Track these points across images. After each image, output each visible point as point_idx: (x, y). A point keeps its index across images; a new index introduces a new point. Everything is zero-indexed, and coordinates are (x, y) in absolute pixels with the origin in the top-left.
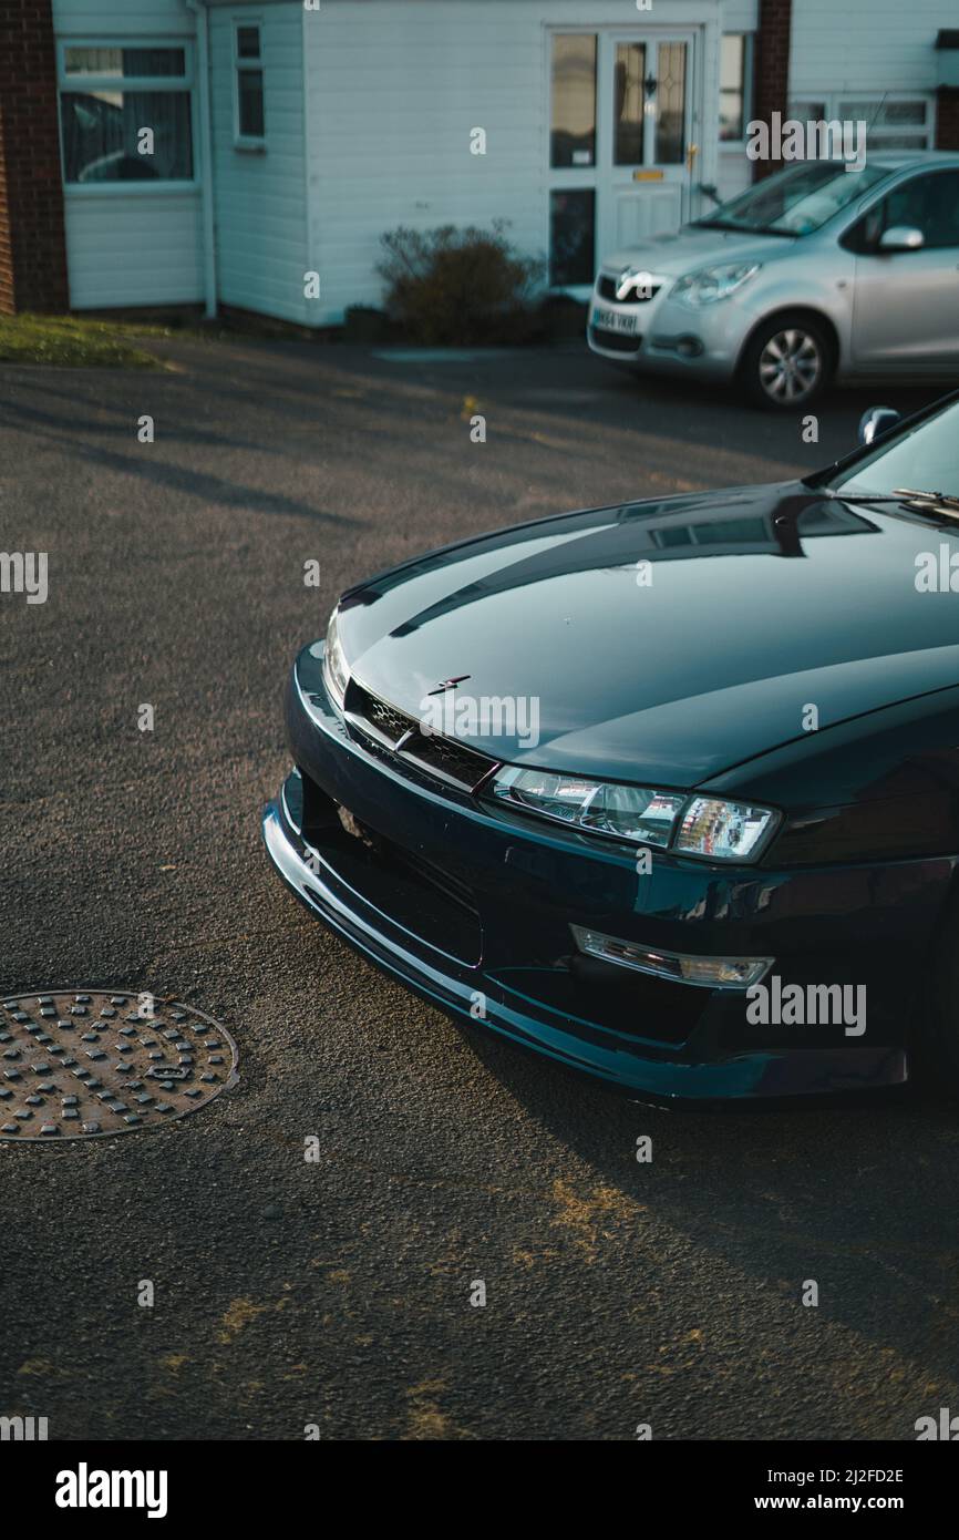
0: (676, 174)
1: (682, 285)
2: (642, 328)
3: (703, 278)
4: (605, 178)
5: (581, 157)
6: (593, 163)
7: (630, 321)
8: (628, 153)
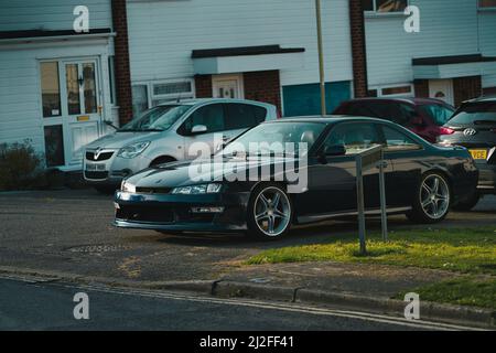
0: (94, 117)
1: (121, 151)
2: (107, 168)
3: (128, 148)
4: (65, 120)
5: (55, 112)
6: (60, 114)
7: (103, 166)
8: (74, 109)
